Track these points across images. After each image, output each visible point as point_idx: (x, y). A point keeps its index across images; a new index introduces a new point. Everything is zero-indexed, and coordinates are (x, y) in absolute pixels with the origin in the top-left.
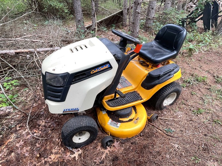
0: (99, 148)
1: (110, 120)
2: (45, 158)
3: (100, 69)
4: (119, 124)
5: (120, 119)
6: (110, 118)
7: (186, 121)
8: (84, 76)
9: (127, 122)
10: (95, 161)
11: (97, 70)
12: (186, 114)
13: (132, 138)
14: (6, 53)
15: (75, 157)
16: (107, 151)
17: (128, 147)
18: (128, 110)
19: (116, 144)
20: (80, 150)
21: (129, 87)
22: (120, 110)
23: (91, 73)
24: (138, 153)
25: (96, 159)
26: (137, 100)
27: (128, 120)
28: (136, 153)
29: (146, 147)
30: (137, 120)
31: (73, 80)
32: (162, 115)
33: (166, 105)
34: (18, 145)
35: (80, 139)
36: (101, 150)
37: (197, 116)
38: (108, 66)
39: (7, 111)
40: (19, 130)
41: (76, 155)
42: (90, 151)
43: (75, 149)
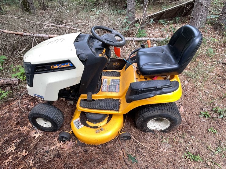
0: (56, 139)
1: (79, 119)
2: (20, 127)
3: (60, 66)
4: (82, 126)
5: (87, 122)
6: (80, 117)
7: (165, 160)
8: (46, 69)
9: (91, 127)
10: (44, 148)
11: (57, 67)
12: (175, 151)
13: (89, 145)
14: (42, 37)
15: (36, 136)
16: (58, 145)
17: (78, 151)
18: (97, 116)
19: (70, 143)
20: (42, 133)
21: (113, 93)
22: (90, 113)
23: (51, 67)
24: (80, 163)
25: (46, 147)
26: (112, 110)
27: (93, 126)
28: (79, 161)
29: (93, 161)
30: (100, 130)
31: (36, 71)
32: (143, 138)
33: (155, 129)
34: (15, 109)
35: (46, 124)
36: (56, 142)
37: (188, 161)
38: (69, 65)
39: (15, 82)
40: (24, 99)
41: (37, 135)
42: (48, 137)
43: (39, 131)
